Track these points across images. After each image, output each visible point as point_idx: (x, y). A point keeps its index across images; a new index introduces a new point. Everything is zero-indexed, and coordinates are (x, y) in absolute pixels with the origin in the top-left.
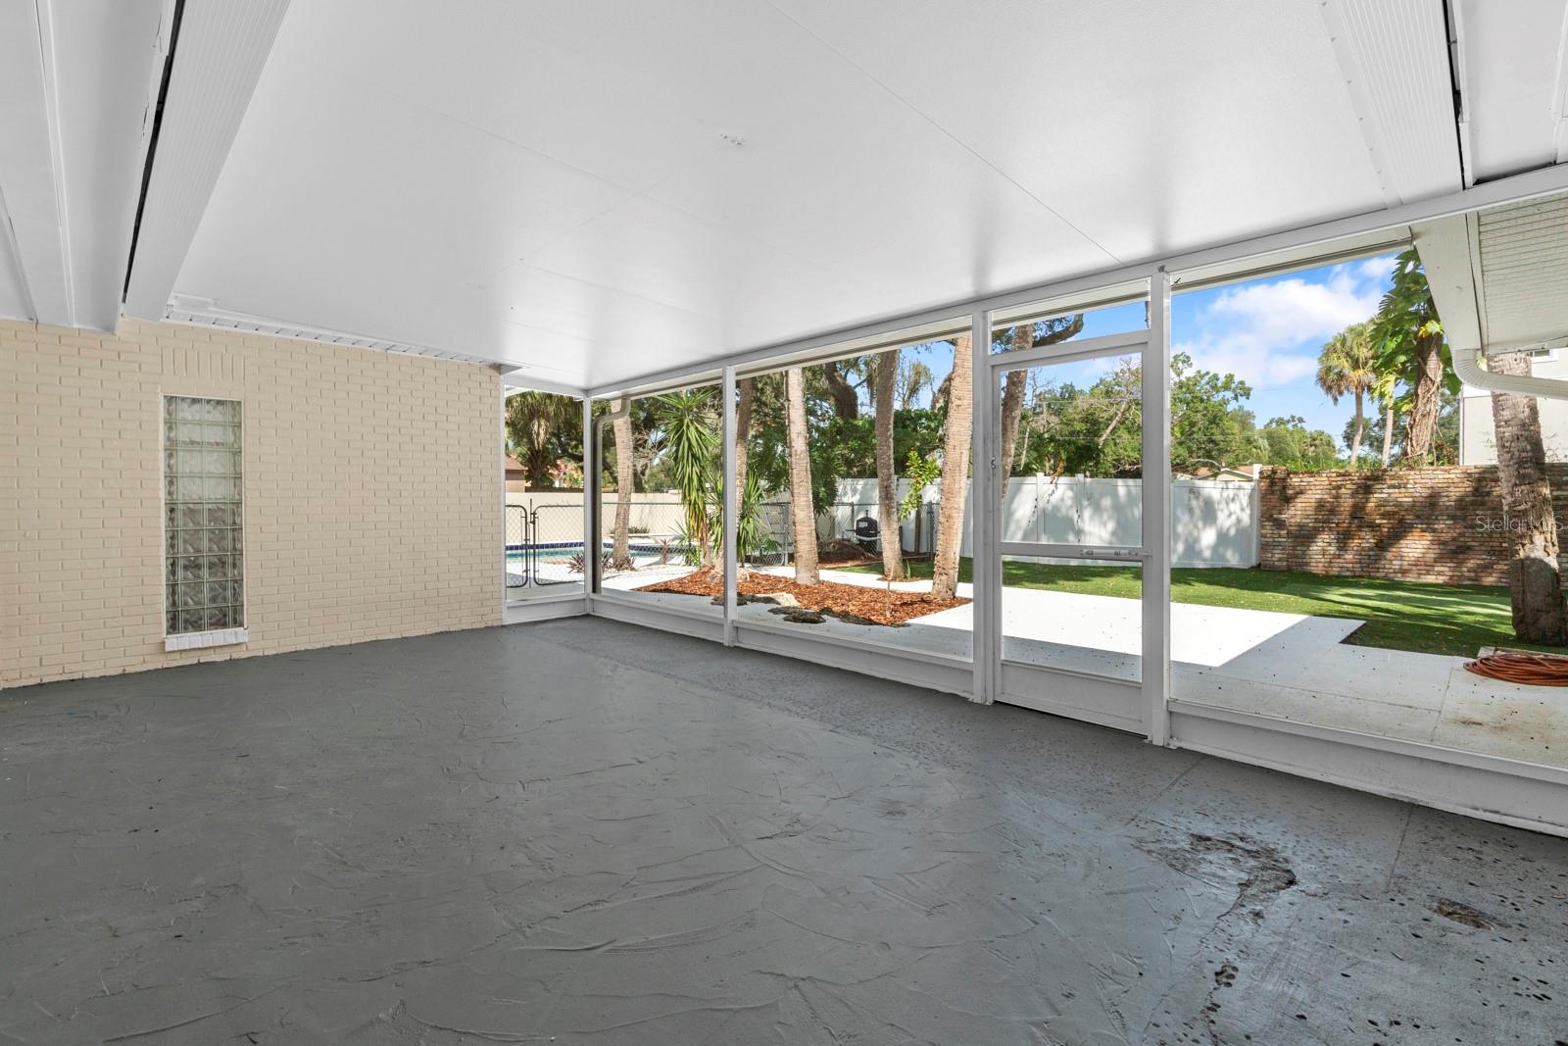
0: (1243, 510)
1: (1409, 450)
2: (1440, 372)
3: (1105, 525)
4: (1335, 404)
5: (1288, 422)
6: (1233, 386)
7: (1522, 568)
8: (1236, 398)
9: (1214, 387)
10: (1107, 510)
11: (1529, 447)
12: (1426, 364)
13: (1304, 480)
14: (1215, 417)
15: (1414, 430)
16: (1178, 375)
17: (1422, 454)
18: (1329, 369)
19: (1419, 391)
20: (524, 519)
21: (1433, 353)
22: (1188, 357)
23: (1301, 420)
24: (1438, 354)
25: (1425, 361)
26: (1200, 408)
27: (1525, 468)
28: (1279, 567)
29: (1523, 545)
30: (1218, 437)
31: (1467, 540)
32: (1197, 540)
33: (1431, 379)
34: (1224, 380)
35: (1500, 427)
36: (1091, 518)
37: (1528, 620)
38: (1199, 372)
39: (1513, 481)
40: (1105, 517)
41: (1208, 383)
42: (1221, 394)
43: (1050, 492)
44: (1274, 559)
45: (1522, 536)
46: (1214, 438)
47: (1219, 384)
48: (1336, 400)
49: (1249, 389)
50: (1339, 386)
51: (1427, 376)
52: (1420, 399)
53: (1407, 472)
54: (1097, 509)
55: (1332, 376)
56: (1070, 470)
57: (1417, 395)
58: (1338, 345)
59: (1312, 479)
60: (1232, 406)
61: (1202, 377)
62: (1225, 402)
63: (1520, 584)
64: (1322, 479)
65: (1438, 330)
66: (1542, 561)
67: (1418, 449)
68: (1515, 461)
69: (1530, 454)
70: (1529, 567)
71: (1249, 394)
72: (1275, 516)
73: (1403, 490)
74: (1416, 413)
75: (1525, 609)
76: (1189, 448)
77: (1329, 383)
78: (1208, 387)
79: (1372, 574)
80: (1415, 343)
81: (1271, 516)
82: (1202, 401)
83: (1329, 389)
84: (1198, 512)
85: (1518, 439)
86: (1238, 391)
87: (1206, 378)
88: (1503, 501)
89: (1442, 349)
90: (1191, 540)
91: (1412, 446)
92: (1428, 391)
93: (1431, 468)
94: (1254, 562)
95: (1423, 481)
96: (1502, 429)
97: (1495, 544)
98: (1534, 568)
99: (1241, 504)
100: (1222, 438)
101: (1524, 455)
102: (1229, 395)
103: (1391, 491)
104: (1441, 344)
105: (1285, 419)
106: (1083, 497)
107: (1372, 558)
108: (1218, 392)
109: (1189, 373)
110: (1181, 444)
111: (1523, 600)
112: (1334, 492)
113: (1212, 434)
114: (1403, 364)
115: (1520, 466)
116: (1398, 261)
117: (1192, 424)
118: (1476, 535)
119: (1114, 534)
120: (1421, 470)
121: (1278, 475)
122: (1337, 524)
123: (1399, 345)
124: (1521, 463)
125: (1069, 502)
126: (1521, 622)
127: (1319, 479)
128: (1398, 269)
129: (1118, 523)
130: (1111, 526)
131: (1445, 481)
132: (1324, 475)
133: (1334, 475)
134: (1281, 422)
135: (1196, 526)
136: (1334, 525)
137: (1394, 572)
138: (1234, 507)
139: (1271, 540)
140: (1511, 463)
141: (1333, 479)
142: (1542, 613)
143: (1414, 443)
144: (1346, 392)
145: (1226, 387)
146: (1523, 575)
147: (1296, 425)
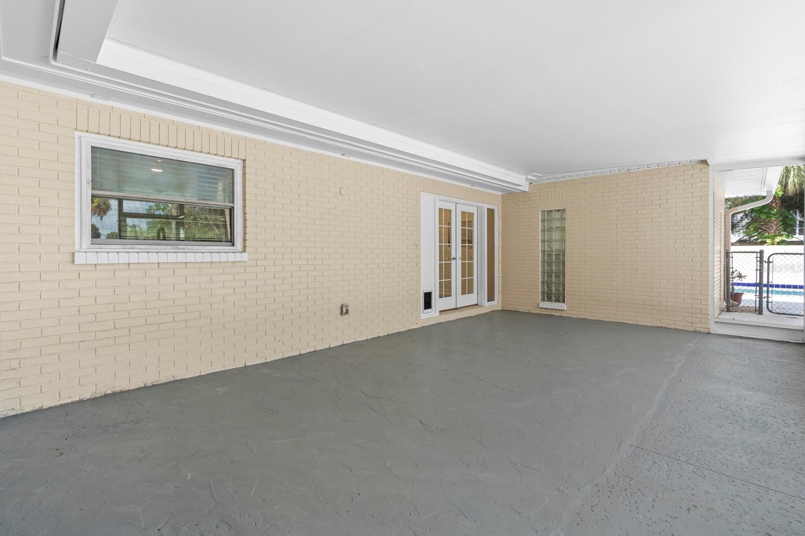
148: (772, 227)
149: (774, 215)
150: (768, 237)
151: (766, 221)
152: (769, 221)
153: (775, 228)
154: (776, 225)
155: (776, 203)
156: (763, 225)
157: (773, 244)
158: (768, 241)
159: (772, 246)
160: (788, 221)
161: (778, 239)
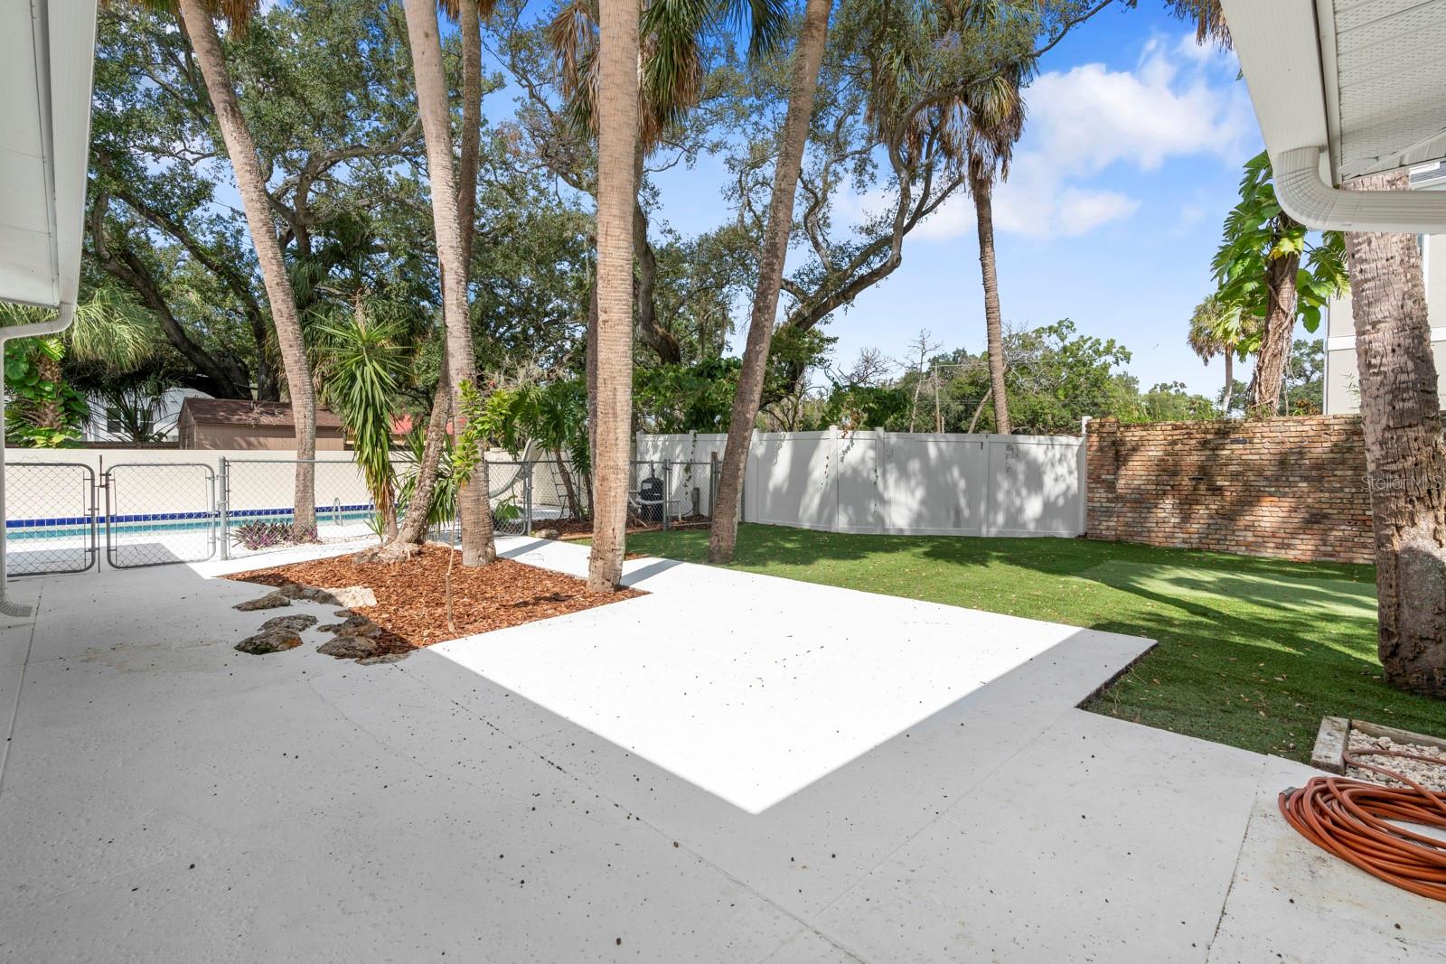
0: (1071, 473)
1: (1257, 398)
2: (1295, 303)
3: (913, 493)
4: (1206, 365)
5: (1171, 387)
6: (1114, 350)
7: (1396, 566)
8: (1117, 363)
9: (1097, 352)
10: (915, 475)
11: (1410, 365)
12: (1278, 294)
13: (1136, 434)
14: (1097, 380)
15: (1263, 373)
16: (1062, 340)
17: (1272, 402)
18: (1200, 330)
19: (1270, 326)
20: (88, 483)
21: (1287, 280)
22: (1071, 323)
23: (1183, 386)
24: (1293, 280)
25: (1277, 289)
26: (1083, 372)
27: (1404, 400)
28: (1107, 536)
29: (1399, 528)
30: (1100, 400)
31: (1324, 506)
32: (1021, 510)
33: (1283, 311)
34: (1106, 345)
35: (1364, 333)
36: (897, 481)
37: (1406, 651)
38: (1082, 337)
39: (1384, 422)
40: (913, 482)
41: (1090, 348)
42: (1103, 359)
43: (844, 448)
44: (1102, 527)
45: (1397, 513)
46: (1096, 400)
47: (1101, 349)
48: (1206, 361)
49: (1130, 354)
50: (1209, 348)
51: (1279, 308)
52: (1270, 336)
53: (1254, 424)
54: (904, 473)
55: (1202, 337)
56: (872, 424)
57: (1267, 331)
58: (1209, 307)
59: (1144, 433)
60: (1114, 371)
61: (1085, 342)
62: (1106, 367)
63: (1392, 592)
64: (1156, 433)
65: (1292, 250)
66: (1429, 555)
67: (1267, 397)
68: (1386, 389)
69: (1412, 376)
70: (1408, 564)
71: (1129, 359)
72: (1103, 477)
73: (1248, 446)
74: (1266, 352)
75: (1399, 634)
76: (1072, 410)
77: (1199, 344)
78: (1090, 351)
79: (1211, 547)
80: (1266, 269)
81: (1099, 477)
82: (1085, 365)
83: (1200, 350)
84: (1021, 477)
85: (1393, 351)
86: (1119, 355)
87: (1089, 343)
88: (1367, 455)
89: (1298, 275)
90: (1013, 510)
91: (1260, 392)
92: (1280, 325)
93: (1282, 418)
94: (1081, 531)
95: (1274, 434)
96: (1367, 337)
97: (1357, 512)
98: (1417, 567)
99: (1069, 466)
100: (1103, 400)
101: (1403, 377)
102: (1110, 359)
103: (1234, 446)
104: (1297, 268)
105: (1169, 385)
106: (885, 456)
107: (1212, 527)
108: (1100, 356)
109: (1072, 338)
110: (1064, 406)
111: (1396, 620)
112: (1169, 448)
113: (1094, 397)
114: (1252, 293)
115: (1395, 397)
116: (1247, 169)
117: (1075, 388)
118: (1334, 501)
119: (923, 502)
120: (1270, 421)
121: (1107, 429)
122: (1172, 486)
123: (1246, 271)
124: (1397, 392)
125: (870, 464)
126: (1393, 654)
127: (1152, 433)
128: (1246, 180)
129: (928, 490)
130: (920, 493)
131: (1298, 434)
132: (1158, 428)
133: (1170, 427)
134: (1164, 387)
135: (1018, 493)
136: (1169, 488)
137: (1237, 545)
138: (1062, 470)
139: (1098, 505)
140: (1382, 391)
141: (1169, 433)
142: (1428, 643)
143: (1263, 388)
144: (1216, 353)
145: (1108, 351)
146: (1398, 577)
147: (1178, 390)
148: (46, 414)
149: (49, 393)
150: (39, 433)
151: (35, 402)
152: (40, 404)
153: (51, 416)
154: (53, 411)
155: (53, 372)
156: (29, 410)
157: (48, 446)
158: (40, 440)
159: (46, 450)
160: (74, 406)
161: (58, 438)
